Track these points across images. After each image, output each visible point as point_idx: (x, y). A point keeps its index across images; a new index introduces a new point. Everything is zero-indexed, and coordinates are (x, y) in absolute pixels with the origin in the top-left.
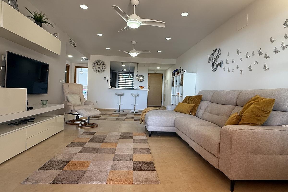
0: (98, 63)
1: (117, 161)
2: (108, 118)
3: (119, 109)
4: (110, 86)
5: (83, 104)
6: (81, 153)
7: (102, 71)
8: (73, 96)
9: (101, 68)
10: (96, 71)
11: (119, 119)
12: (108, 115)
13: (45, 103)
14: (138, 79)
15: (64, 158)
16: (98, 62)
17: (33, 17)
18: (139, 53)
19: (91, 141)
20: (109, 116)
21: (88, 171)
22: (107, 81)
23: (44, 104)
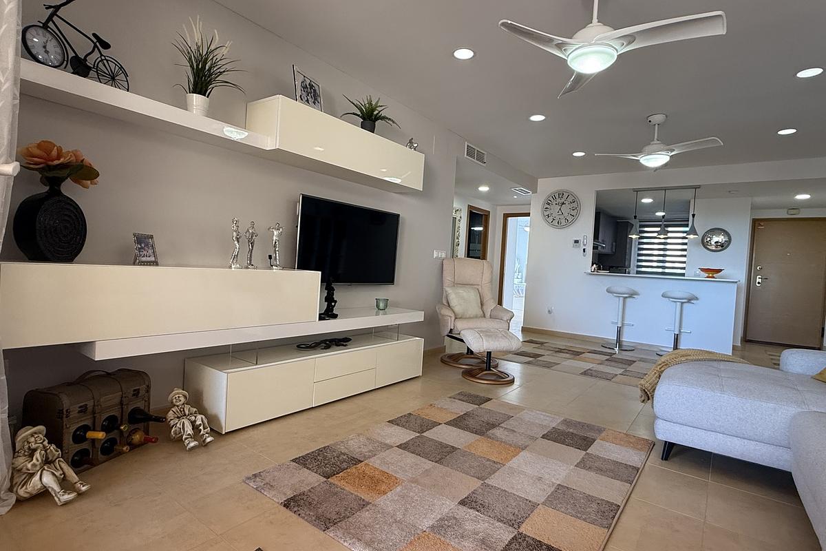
0: (558, 200)
1: (471, 508)
2: (564, 363)
3: (619, 340)
4: (592, 265)
5: (488, 315)
6: (405, 449)
7: (568, 223)
8: (461, 291)
9: (566, 214)
10: (551, 224)
11: (594, 374)
12: (568, 355)
13: (382, 305)
14: (705, 244)
15: (358, 450)
16: (557, 197)
17: (359, 113)
18: (673, 153)
19: (459, 422)
20: (572, 356)
21: (373, 505)
22: (584, 250)
23: (382, 307)
